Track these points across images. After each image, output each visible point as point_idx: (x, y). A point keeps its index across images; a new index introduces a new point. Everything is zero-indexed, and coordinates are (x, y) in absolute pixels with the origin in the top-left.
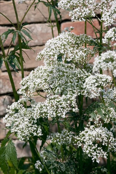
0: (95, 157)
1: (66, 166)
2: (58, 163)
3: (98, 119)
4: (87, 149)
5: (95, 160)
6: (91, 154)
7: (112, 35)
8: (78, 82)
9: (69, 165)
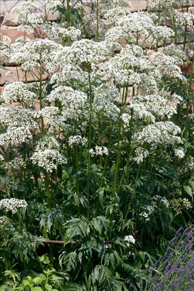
0: (49, 169)
1: (18, 186)
2: (11, 184)
3: (43, 145)
4: (42, 164)
5: (49, 171)
6: (46, 167)
7: (57, 78)
8: (28, 117)
9: (20, 185)
